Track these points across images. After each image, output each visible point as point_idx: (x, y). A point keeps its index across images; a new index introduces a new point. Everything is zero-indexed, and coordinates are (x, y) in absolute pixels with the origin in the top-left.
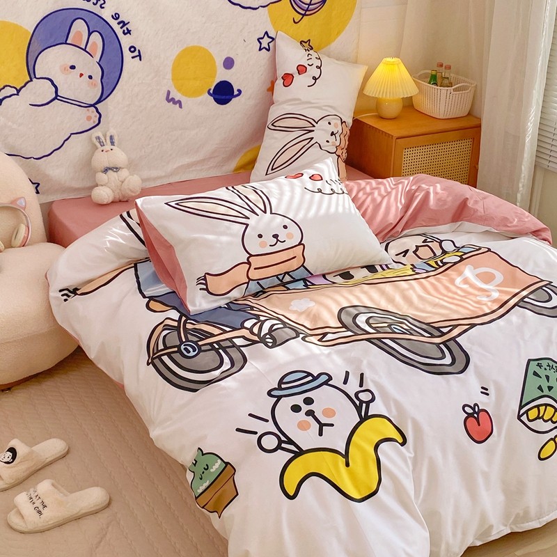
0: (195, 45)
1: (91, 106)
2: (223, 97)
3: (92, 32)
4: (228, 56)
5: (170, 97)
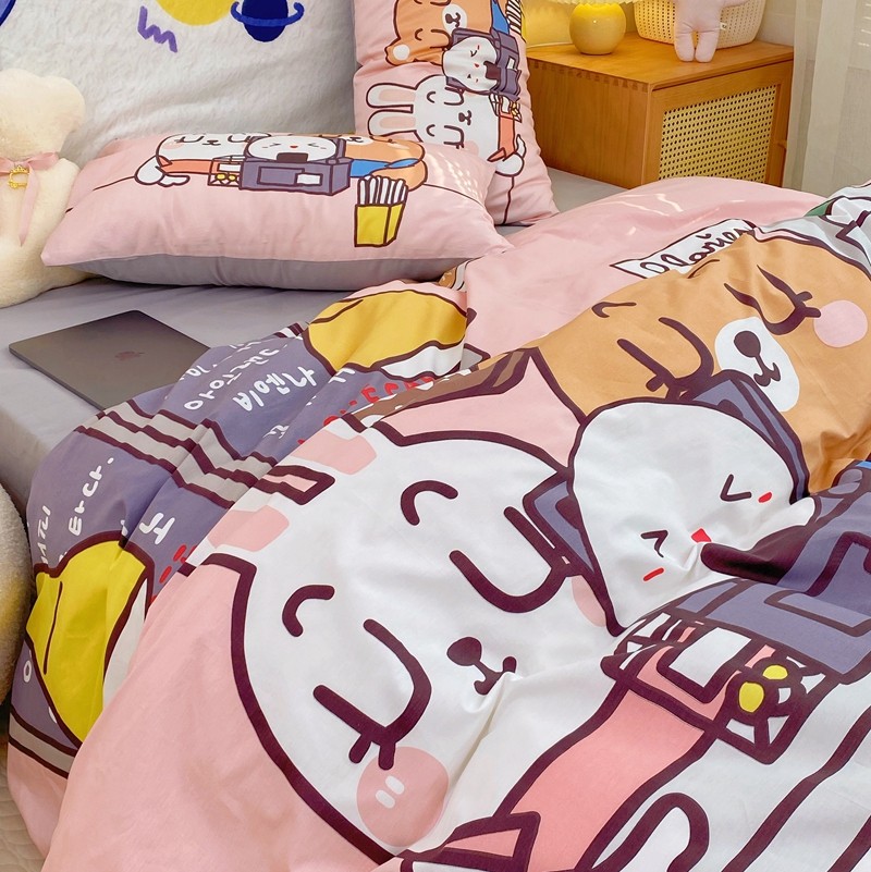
2: (266, 23)
5: (148, 26)
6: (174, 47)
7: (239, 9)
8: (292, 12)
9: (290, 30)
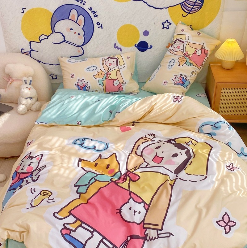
0: (129, 24)
1: (79, 46)
2: (143, 48)
3: (80, 15)
4: (146, 30)
5: (116, 46)
6: (121, 50)
7: (137, 45)
8: (149, 47)
9: (148, 50)
